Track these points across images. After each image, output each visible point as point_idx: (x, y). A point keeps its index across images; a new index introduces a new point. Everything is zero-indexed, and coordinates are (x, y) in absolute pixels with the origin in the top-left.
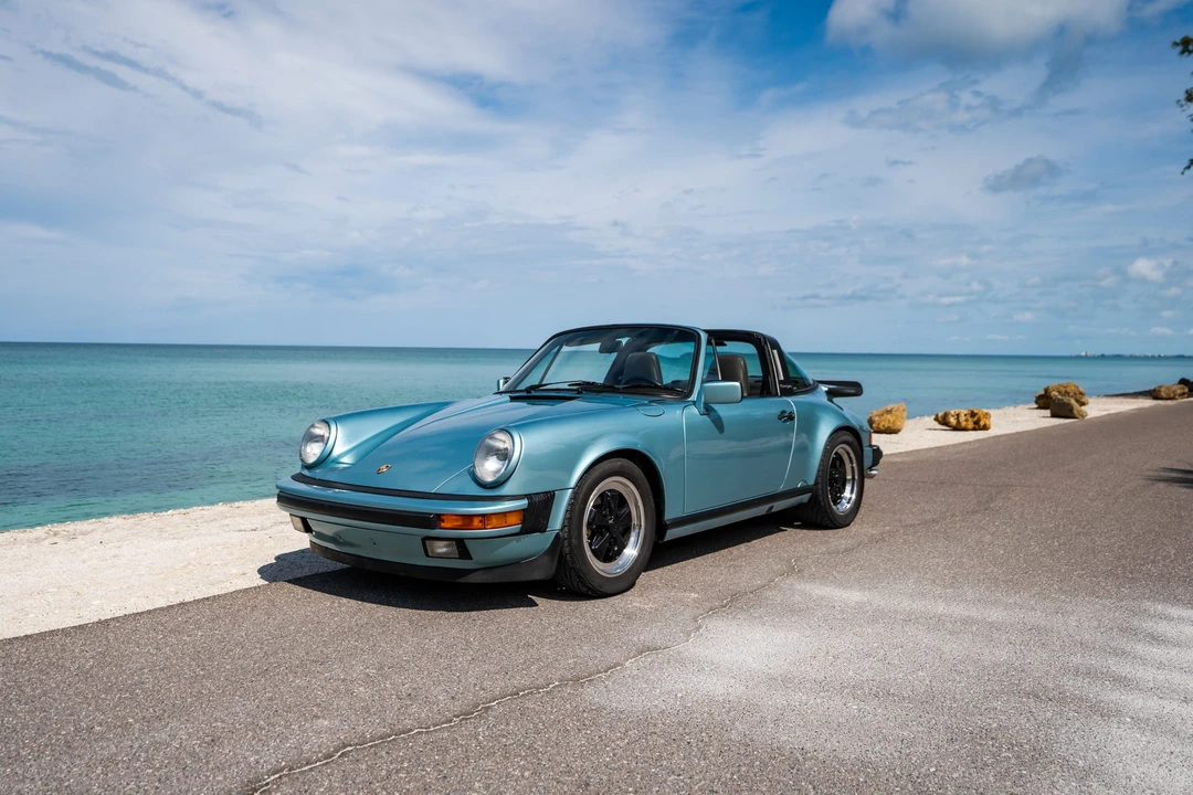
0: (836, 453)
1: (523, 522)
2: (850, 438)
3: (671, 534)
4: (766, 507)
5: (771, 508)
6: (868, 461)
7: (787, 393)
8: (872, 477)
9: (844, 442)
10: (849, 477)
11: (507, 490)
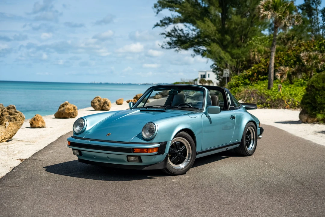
0: (248, 130)
1: (158, 151)
2: (253, 124)
3: (198, 156)
4: (226, 148)
5: (227, 149)
6: (259, 132)
7: (233, 109)
8: (260, 138)
9: (251, 126)
10: (252, 138)
11: (154, 141)
